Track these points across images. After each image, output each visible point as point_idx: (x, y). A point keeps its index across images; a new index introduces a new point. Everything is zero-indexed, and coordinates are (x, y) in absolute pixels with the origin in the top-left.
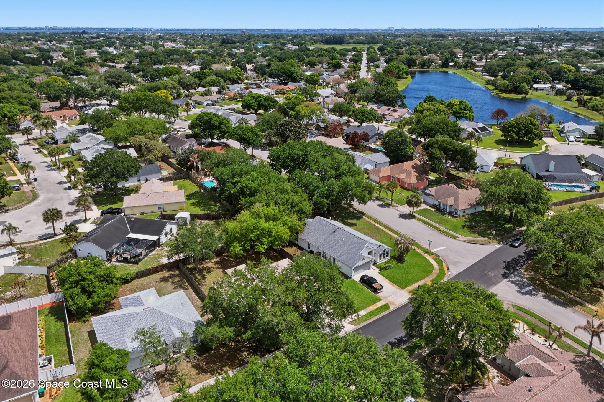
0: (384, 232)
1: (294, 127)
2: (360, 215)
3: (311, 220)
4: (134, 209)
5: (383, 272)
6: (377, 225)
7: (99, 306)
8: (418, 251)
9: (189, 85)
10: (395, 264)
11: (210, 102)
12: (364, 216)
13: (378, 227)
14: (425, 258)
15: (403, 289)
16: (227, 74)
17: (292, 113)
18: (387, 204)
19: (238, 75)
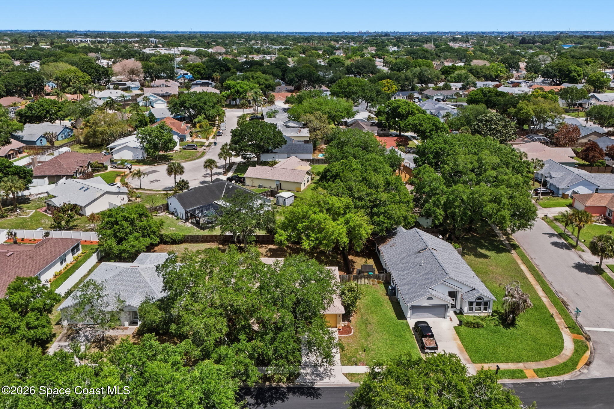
0: (525, 278)
1: (496, 124)
2: (509, 247)
3: (404, 230)
4: (254, 181)
5: (463, 328)
6: (523, 267)
7: (123, 255)
8: (557, 321)
9: (430, 79)
10: (492, 325)
11: (441, 97)
12: (513, 251)
13: (521, 271)
14: (561, 334)
15: (474, 363)
16: (484, 70)
17: (512, 110)
18: (571, 245)
19: (499, 72)
